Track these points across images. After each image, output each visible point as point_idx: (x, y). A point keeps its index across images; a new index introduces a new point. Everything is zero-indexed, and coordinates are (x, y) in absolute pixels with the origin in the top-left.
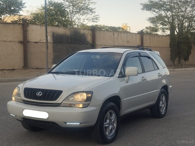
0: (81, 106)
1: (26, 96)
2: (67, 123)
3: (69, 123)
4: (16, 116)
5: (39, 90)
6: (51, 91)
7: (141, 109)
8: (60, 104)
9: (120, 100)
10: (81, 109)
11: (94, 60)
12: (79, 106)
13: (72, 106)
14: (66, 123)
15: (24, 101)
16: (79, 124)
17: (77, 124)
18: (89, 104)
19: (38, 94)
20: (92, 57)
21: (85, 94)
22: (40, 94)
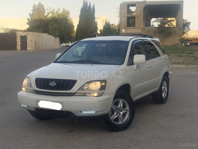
0: (96, 94)
1: (37, 87)
2: (83, 112)
3: (84, 112)
4: (28, 107)
5: (52, 80)
6: (65, 81)
7: (145, 96)
8: (75, 93)
9: (130, 88)
10: (96, 98)
11: (100, 49)
12: (94, 94)
13: (87, 95)
14: (81, 112)
15: (36, 91)
16: (95, 112)
17: (93, 112)
18: (103, 93)
19: (51, 84)
20: (98, 45)
21: (99, 83)
22: (53, 84)
